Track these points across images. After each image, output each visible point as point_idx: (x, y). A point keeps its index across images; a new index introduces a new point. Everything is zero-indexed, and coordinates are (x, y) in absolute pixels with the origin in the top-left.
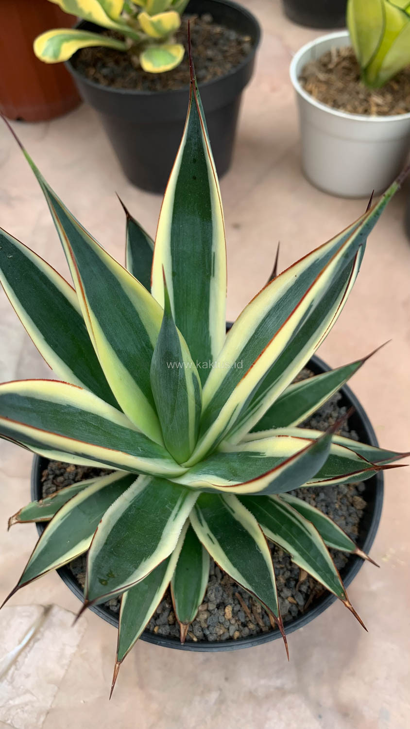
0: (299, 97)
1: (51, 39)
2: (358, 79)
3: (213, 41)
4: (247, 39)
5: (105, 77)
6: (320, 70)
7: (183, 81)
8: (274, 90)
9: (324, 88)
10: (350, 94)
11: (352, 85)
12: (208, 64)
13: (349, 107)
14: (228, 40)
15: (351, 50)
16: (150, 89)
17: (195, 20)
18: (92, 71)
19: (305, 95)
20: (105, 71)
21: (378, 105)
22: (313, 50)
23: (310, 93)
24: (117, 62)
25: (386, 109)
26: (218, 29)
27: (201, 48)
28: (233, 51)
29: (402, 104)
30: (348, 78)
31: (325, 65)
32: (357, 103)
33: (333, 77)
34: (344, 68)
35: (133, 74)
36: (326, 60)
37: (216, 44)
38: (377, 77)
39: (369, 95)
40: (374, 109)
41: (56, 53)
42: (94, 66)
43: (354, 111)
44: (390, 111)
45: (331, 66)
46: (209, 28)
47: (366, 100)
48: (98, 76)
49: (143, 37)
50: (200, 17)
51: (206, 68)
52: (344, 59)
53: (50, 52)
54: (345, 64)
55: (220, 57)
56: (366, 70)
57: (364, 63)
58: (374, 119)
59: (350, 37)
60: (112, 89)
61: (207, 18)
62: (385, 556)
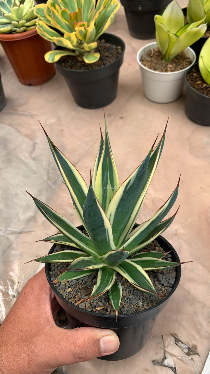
0: (141, 67)
1: (50, 54)
2: (162, 59)
3: (107, 50)
4: (119, 48)
5: (69, 66)
6: (147, 56)
7: (98, 65)
8: (129, 65)
9: (150, 63)
10: (160, 65)
11: (160, 61)
12: (106, 58)
13: (160, 70)
14: (112, 48)
15: (158, 48)
16: (86, 69)
17: (99, 42)
18: (63, 64)
19: (143, 67)
20: (68, 64)
21: (170, 68)
22: (144, 49)
23: (145, 65)
24: (72, 60)
25: (173, 69)
26: (108, 45)
27: (103, 52)
28: (115, 52)
29: (179, 67)
30: (158, 59)
31: (149, 55)
32: (163, 68)
33: (153, 59)
34: (156, 55)
35: (79, 64)
36: (149, 53)
37: (108, 50)
38: (169, 58)
39: (167, 65)
40: (169, 69)
41: (53, 60)
42: (64, 62)
43: (162, 71)
44: (175, 69)
45: (152, 55)
46: (104, 44)
47: (166, 67)
48: (66, 66)
49: (83, 51)
50: (100, 41)
51: (106, 60)
52: (156, 52)
53: (51, 59)
54: (156, 54)
55: (110, 55)
56: (165, 56)
57: (164, 53)
58: (169, 73)
59: (157, 43)
60: (72, 70)
61: (103, 41)
62: (188, 222)
